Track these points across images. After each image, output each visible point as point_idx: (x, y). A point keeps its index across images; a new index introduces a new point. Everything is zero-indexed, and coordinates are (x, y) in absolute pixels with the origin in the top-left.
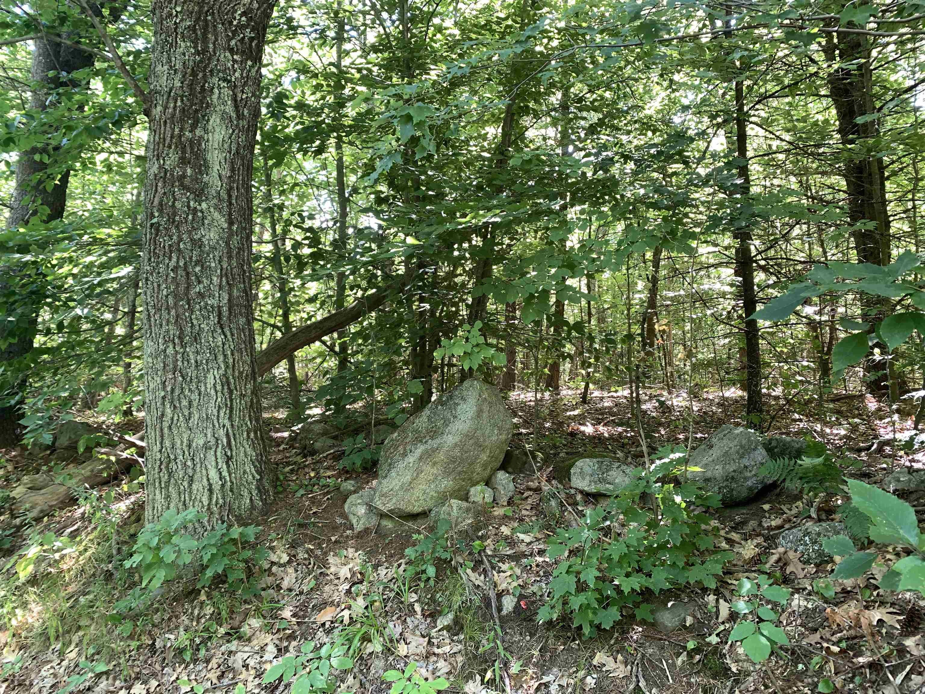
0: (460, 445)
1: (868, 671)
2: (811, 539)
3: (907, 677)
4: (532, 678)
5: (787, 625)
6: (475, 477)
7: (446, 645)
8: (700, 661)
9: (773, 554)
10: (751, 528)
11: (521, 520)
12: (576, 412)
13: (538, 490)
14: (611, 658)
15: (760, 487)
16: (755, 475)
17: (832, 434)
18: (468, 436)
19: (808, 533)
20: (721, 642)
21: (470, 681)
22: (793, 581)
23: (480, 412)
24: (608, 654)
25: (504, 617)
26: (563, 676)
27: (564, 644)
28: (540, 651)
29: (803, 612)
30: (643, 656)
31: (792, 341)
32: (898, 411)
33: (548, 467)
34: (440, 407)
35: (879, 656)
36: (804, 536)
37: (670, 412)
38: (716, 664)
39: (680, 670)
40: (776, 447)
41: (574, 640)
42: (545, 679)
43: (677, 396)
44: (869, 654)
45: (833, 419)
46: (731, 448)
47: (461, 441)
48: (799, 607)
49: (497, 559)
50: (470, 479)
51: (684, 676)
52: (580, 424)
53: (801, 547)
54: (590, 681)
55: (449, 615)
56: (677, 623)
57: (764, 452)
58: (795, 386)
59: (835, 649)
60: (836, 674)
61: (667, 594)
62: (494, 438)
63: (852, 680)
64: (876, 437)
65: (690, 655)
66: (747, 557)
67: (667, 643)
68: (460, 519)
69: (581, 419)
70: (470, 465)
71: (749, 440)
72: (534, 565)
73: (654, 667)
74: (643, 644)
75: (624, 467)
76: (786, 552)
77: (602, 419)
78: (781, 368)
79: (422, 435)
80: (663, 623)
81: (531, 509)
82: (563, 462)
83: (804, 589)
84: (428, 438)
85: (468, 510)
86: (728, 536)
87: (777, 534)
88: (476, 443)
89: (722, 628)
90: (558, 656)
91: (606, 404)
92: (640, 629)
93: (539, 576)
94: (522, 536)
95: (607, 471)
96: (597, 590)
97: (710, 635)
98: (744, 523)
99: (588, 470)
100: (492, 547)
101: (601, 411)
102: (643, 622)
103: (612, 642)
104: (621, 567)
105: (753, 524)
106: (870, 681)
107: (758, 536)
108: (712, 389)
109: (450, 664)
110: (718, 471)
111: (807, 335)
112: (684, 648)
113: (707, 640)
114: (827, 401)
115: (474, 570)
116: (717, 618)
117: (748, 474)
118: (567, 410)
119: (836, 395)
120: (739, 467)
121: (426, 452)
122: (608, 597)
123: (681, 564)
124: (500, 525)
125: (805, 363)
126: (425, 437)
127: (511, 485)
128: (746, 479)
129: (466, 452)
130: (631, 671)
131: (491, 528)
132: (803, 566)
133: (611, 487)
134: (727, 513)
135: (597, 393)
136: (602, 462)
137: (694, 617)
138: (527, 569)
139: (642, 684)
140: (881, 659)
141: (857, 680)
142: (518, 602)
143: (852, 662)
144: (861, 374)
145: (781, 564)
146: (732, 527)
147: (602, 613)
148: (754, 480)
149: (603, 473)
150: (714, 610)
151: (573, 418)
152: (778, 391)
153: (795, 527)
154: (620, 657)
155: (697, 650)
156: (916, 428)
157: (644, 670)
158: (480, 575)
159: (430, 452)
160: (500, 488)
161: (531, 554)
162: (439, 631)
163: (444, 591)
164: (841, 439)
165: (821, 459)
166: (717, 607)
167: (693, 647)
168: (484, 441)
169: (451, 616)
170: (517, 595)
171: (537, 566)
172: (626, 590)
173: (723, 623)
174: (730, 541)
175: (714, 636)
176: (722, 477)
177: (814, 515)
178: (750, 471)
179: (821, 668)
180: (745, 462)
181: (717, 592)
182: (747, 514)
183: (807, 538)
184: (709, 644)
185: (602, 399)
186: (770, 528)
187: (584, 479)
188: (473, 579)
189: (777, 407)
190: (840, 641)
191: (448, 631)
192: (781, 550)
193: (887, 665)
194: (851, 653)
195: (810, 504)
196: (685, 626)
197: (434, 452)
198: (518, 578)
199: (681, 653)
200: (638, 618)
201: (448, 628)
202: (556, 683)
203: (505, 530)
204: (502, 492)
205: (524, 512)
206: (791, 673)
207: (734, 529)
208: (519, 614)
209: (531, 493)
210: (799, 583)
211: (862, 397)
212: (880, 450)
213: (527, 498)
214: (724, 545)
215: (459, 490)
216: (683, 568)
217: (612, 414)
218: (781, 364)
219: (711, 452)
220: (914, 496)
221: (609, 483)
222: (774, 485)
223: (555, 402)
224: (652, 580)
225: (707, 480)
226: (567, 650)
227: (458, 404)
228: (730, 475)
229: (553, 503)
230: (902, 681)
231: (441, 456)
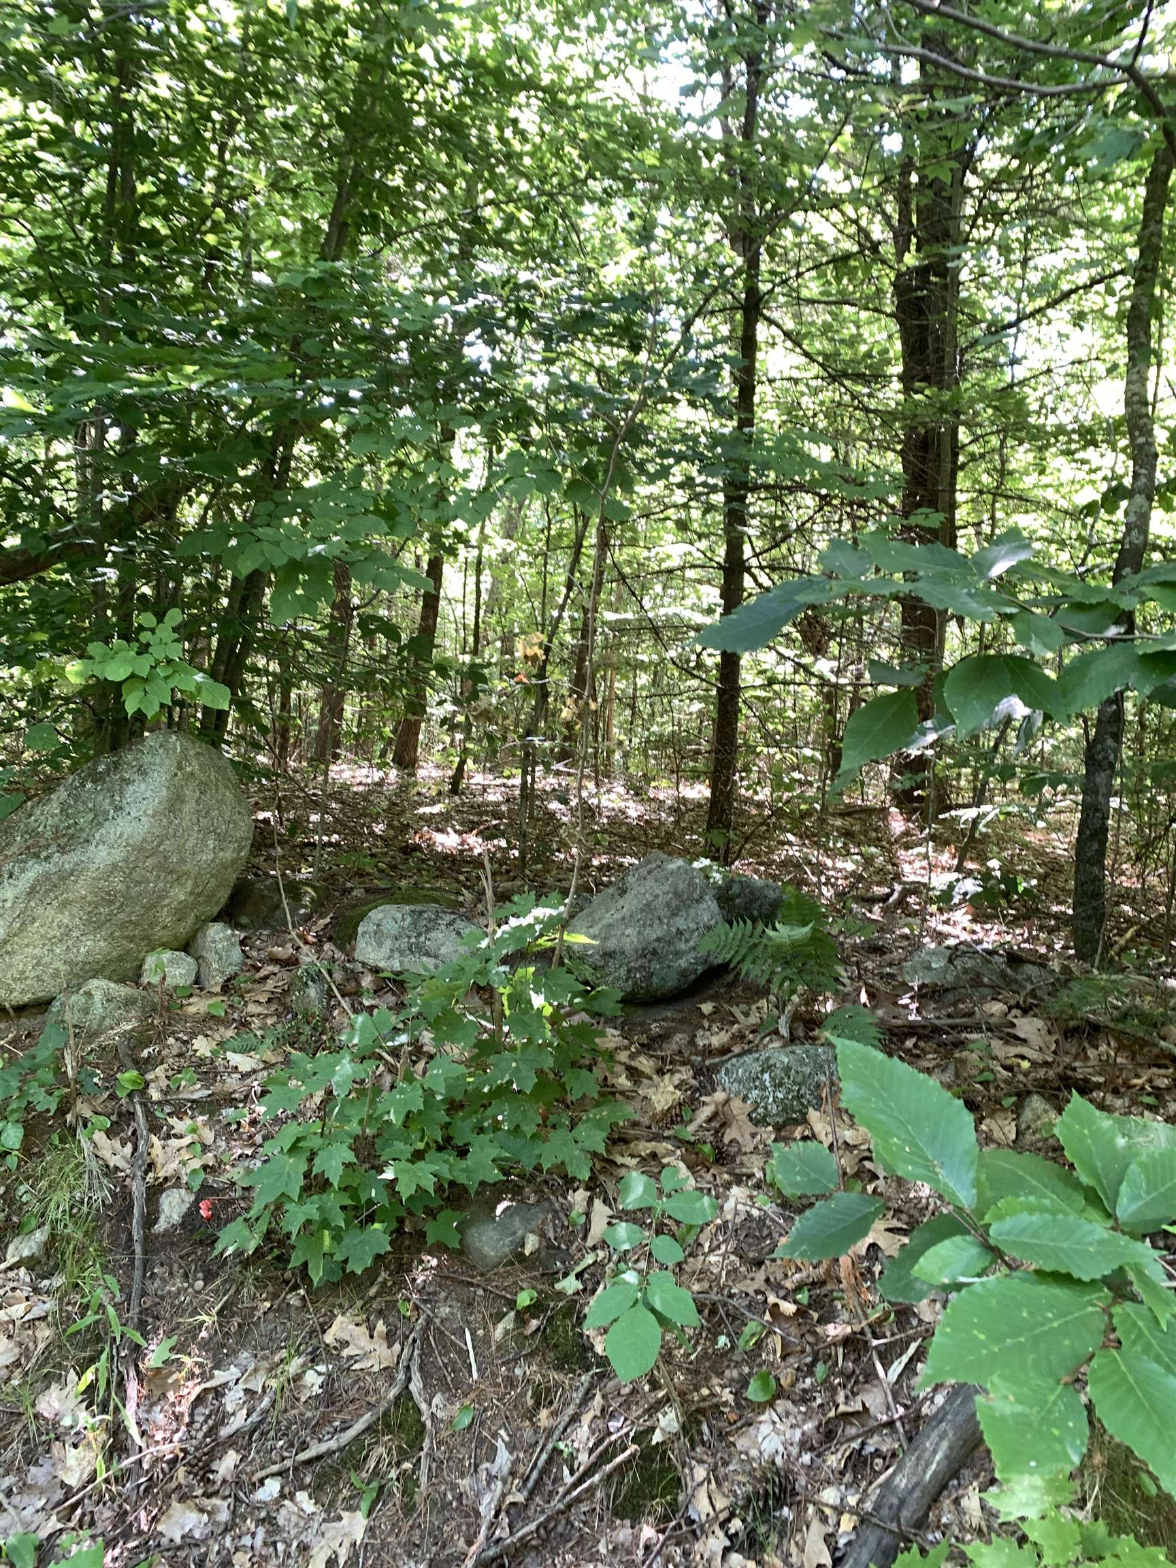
0: (127, 868)
1: (840, 1351)
2: (773, 1079)
3: (910, 1369)
4: (192, 1375)
5: (711, 1250)
6: (158, 932)
7: (18, 1301)
8: (538, 1329)
9: (704, 1103)
10: (675, 1047)
11: (244, 1024)
12: (436, 809)
13: (290, 963)
14: (363, 1329)
15: (700, 969)
16: (694, 948)
17: (834, 869)
18: (141, 850)
19: (769, 1067)
20: (585, 1290)
21: (54, 1386)
22: (733, 1160)
23: (174, 803)
24: (358, 1319)
25: (157, 1237)
26: (256, 1370)
27: (274, 1296)
28: (219, 1313)
29: (742, 1224)
30: (429, 1321)
31: (793, 715)
32: (932, 837)
33: (322, 916)
34: (89, 785)
35: (864, 1323)
36: (763, 1072)
37: (593, 816)
38: (566, 1339)
39: (499, 1348)
40: (739, 896)
41: (296, 1287)
42: (220, 1377)
43: (609, 791)
44: (845, 1316)
45: (839, 845)
46: (656, 896)
47: (126, 860)
48: (737, 1213)
49: (168, 1109)
50: (147, 938)
51: (503, 1364)
52: (438, 830)
53: (755, 1093)
54: (313, 1380)
55: (38, 1234)
56: (507, 1250)
57: (714, 905)
58: (789, 788)
59: (788, 1308)
60: (784, 1358)
61: (496, 1191)
62: (207, 857)
63: (810, 1372)
64: (897, 877)
65: (521, 1320)
66: (659, 1108)
67: (480, 1292)
68: (107, 1022)
69: (440, 823)
70: (149, 909)
71: (691, 883)
72: (245, 1122)
73: (446, 1346)
74: (435, 1293)
75: (460, 924)
76: (727, 1101)
77: (479, 823)
78: (770, 757)
79: (43, 842)
80: (480, 1251)
81: (269, 1001)
82: (354, 907)
83: (750, 1176)
84: (53, 848)
85: (129, 1003)
86: (633, 1063)
87: (716, 1065)
88: (160, 866)
89: (589, 1259)
90: (257, 1324)
91: (491, 798)
92: (434, 1262)
93: (253, 1144)
94: (235, 1059)
95: (428, 930)
96: (346, 1189)
97: (566, 1275)
98: (664, 1037)
99: (390, 927)
100: (164, 1083)
101: (480, 809)
102: (438, 1249)
103: (373, 1291)
104: (407, 1141)
105: (679, 1039)
106: (842, 1373)
107: (683, 1064)
108: (664, 783)
109: (20, 1344)
110: (629, 939)
111: (817, 706)
112: (512, 1304)
113: (558, 1286)
114: (833, 815)
115: (110, 1133)
116: (585, 1238)
117: (683, 946)
118: (421, 804)
119: (848, 806)
120: (669, 931)
121: (47, 877)
122: (370, 1202)
123: (529, 1129)
124: (194, 1035)
125: (808, 752)
126: (47, 847)
127: (236, 954)
128: (678, 954)
129: (138, 883)
130: (399, 1356)
131: (171, 1040)
132: (754, 1129)
133: (429, 962)
134: (639, 1015)
135: (479, 779)
136: (421, 913)
137: (542, 1234)
138: (230, 1131)
139: (416, 1386)
140: (867, 1330)
141: (820, 1369)
142: (196, 1204)
143: (815, 1333)
144: (886, 776)
145: (715, 1124)
146: (642, 1045)
147: (353, 1239)
148: (691, 958)
149: (420, 934)
150: (583, 1219)
151: (428, 819)
152: (764, 794)
153: (750, 1051)
154: (381, 1327)
155: (535, 1309)
156: (959, 869)
157: (426, 1353)
158: (123, 1144)
159: (55, 879)
160: (211, 957)
161: (246, 1097)
162: (10, 1269)
163: (38, 1179)
164: (846, 878)
165: (806, 930)
166: (588, 1214)
167: (527, 1303)
168: (182, 861)
169: (41, 1236)
170: (196, 1187)
171: (253, 1123)
172: (406, 1190)
173: (594, 1248)
174: (634, 1074)
175: (572, 1277)
176: (636, 951)
177: (784, 1031)
178: (687, 941)
179: (759, 1344)
180: (680, 922)
181: (593, 1186)
182: (673, 1020)
183: (766, 1076)
184: (560, 1295)
185: (485, 789)
186: (708, 1051)
187: (380, 945)
188: (106, 1153)
189: (759, 820)
190: (799, 1288)
191: (30, 1269)
192: (720, 1096)
193: (875, 1343)
194: (815, 1316)
195: (780, 1006)
196: (520, 1257)
197: (63, 879)
198: (205, 1148)
199: (505, 1314)
200: (430, 1240)
201: (30, 1263)
202: (241, 1386)
203: (202, 1047)
204: (215, 966)
205: (252, 1008)
206: (704, 1356)
207: (645, 1048)
208: (192, 1231)
209: (276, 969)
210: (742, 1164)
211: (883, 812)
212: (901, 902)
213: (266, 978)
214: (623, 1082)
215: (120, 959)
216: (534, 1136)
217: (497, 815)
218: (772, 751)
219: (621, 902)
220: (950, 997)
221: (427, 954)
222: (724, 968)
223: (403, 788)
224: (463, 1164)
225: (608, 955)
226: (278, 1310)
227: (128, 782)
228: (650, 947)
229: (312, 992)
230: (900, 1375)
231: (80, 889)
